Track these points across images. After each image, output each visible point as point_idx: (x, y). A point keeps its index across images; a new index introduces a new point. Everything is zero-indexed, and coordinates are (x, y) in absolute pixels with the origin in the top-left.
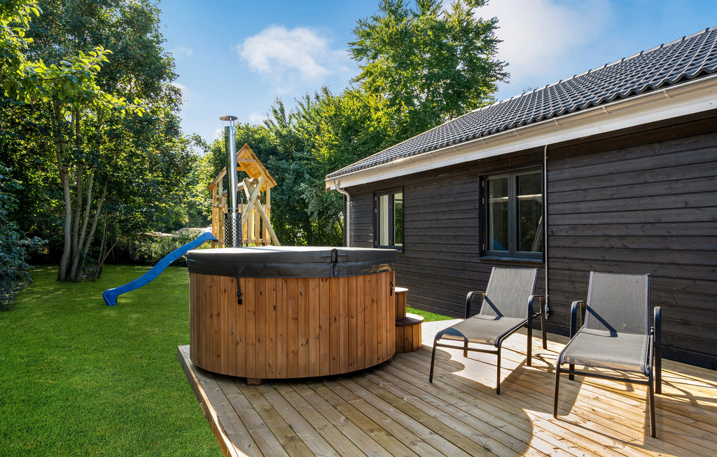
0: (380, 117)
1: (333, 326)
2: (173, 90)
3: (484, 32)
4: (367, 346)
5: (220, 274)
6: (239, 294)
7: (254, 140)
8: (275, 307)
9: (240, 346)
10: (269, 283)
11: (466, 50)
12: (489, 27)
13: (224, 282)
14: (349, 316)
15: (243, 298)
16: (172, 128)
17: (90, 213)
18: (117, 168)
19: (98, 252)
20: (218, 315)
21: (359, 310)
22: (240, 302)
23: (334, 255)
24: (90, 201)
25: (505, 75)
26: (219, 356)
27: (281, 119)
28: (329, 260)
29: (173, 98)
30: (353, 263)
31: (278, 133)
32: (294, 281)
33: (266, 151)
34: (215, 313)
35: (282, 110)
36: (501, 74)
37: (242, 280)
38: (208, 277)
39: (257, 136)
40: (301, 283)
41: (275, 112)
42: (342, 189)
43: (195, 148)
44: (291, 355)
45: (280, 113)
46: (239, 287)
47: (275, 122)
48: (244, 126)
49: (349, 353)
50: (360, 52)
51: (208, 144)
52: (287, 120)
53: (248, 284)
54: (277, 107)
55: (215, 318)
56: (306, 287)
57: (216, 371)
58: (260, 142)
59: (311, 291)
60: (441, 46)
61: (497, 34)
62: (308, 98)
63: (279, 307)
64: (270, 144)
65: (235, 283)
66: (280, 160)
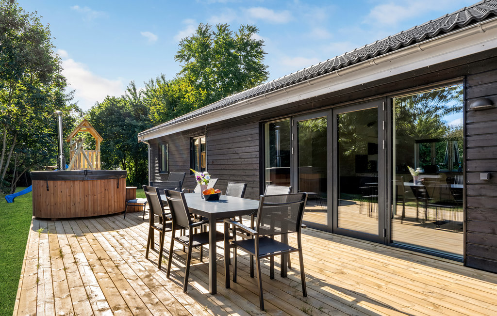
0: (190, 96)
1: (86, 198)
2: (60, 78)
3: (256, 47)
4: (103, 207)
5: (40, 180)
6: (48, 187)
7: (117, 107)
8: (61, 192)
9: (48, 207)
10: (59, 183)
11: (245, 57)
12: (259, 44)
13: (42, 183)
14: (94, 195)
15: (49, 188)
16: (59, 102)
17: (5, 153)
18: (23, 126)
19: (12, 178)
20: (40, 195)
21: (98, 192)
22: (48, 190)
23: (86, 172)
24: (5, 146)
25: (266, 73)
26: (41, 211)
27: (134, 94)
28: (83, 174)
29: (61, 83)
30: (94, 175)
31: (132, 103)
32: (69, 182)
33: (124, 114)
34: (39, 195)
35: (134, 89)
36: (264, 72)
37: (49, 182)
38: (37, 181)
39: (118, 105)
40: (71, 182)
41: (129, 90)
42: (146, 141)
43: (75, 113)
44: (68, 209)
45: (133, 91)
46: (47, 184)
47: (131, 96)
48: (112, 98)
49: (94, 209)
50: (181, 57)
51: (83, 111)
52: (138, 96)
53: (51, 183)
54: (131, 88)
55: (39, 197)
56: (74, 184)
57: (40, 217)
58: (121, 109)
59: (76, 185)
60: (230, 54)
61: (263, 48)
62: (152, 82)
63: (63, 192)
64: (126, 110)
65: (46, 183)
66: (133, 120)
